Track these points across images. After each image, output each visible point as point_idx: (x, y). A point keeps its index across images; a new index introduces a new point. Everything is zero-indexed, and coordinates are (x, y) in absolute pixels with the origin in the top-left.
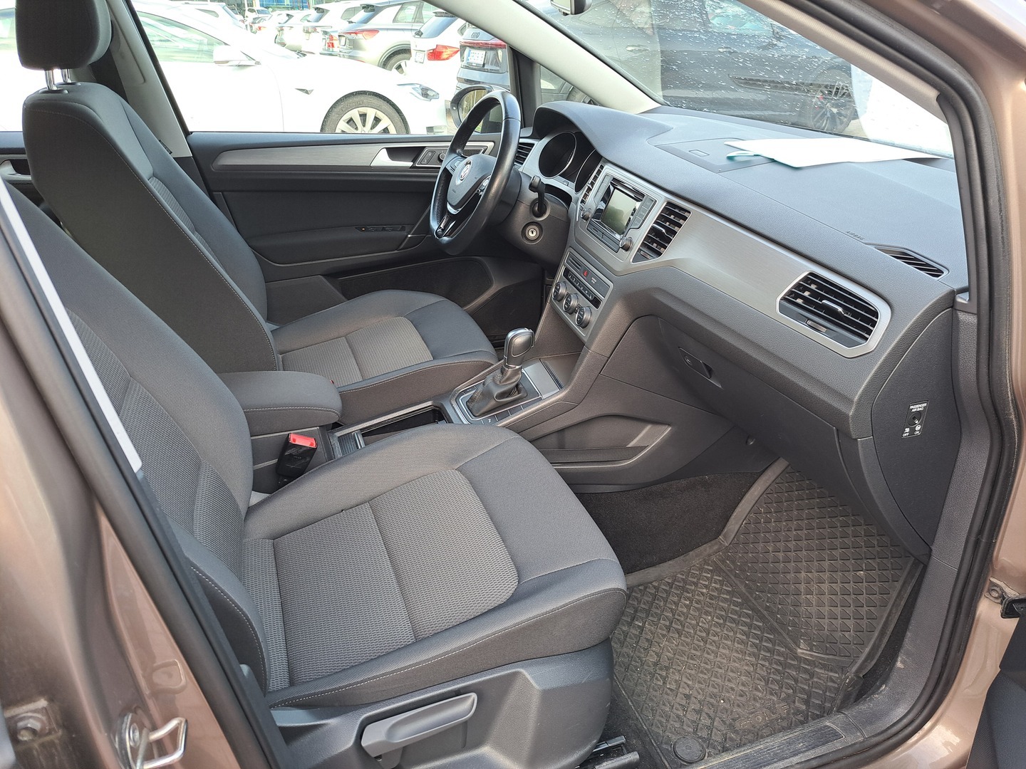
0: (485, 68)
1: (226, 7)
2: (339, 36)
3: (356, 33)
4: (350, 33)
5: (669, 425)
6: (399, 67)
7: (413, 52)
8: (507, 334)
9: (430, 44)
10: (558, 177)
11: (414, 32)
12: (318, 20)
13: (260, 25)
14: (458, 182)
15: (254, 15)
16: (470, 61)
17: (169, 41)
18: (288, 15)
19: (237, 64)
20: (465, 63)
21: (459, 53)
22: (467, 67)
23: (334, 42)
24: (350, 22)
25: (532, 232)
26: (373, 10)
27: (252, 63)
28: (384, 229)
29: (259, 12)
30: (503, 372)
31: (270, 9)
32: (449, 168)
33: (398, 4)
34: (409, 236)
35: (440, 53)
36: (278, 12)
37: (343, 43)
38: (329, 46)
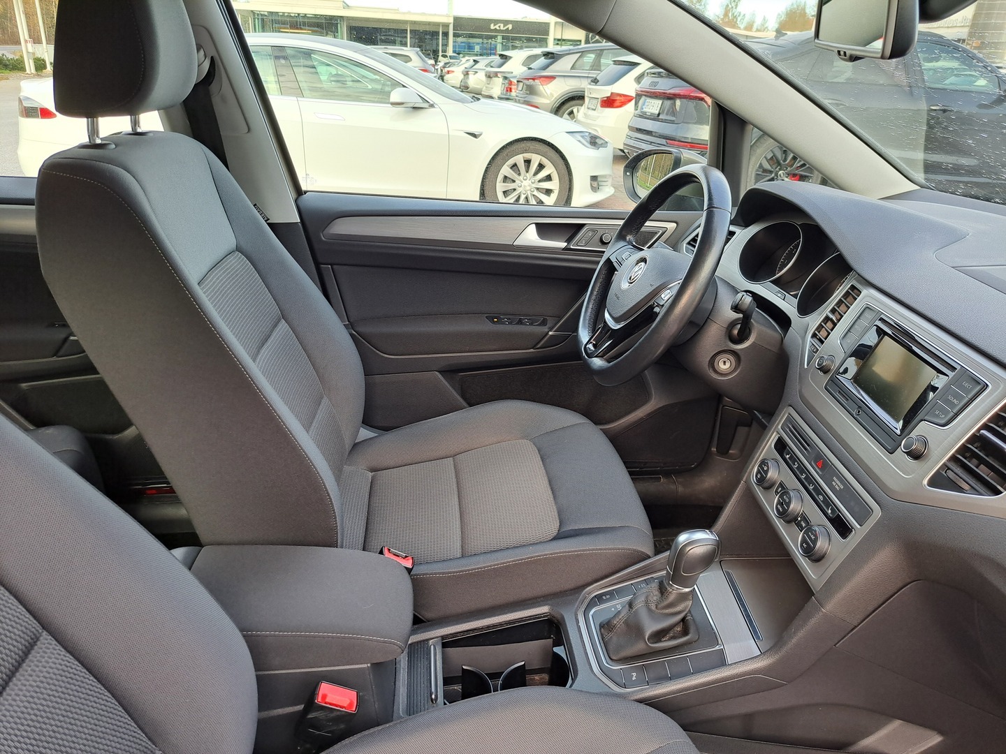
0: (660, 117)
1: (420, 53)
2: (518, 81)
3: (534, 79)
4: (528, 79)
5: (940, 732)
6: (571, 113)
7: (587, 99)
8: (677, 534)
9: (606, 91)
10: (768, 283)
11: (590, 80)
12: (501, 66)
13: (449, 69)
14: (625, 285)
15: (446, 60)
16: (645, 110)
17: (359, 81)
18: (474, 61)
19: (412, 106)
20: (638, 112)
21: (633, 102)
22: (641, 116)
23: (513, 87)
24: (530, 69)
25: (725, 362)
26: (553, 58)
27: (425, 105)
28: (520, 322)
29: (451, 57)
30: (662, 590)
31: (461, 55)
32: (613, 259)
33: (579, 52)
34: (551, 333)
35: (614, 101)
36: (467, 58)
37: (520, 88)
38: (507, 91)
